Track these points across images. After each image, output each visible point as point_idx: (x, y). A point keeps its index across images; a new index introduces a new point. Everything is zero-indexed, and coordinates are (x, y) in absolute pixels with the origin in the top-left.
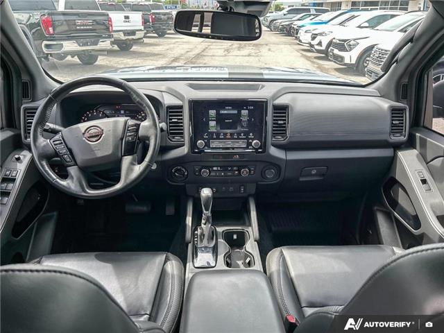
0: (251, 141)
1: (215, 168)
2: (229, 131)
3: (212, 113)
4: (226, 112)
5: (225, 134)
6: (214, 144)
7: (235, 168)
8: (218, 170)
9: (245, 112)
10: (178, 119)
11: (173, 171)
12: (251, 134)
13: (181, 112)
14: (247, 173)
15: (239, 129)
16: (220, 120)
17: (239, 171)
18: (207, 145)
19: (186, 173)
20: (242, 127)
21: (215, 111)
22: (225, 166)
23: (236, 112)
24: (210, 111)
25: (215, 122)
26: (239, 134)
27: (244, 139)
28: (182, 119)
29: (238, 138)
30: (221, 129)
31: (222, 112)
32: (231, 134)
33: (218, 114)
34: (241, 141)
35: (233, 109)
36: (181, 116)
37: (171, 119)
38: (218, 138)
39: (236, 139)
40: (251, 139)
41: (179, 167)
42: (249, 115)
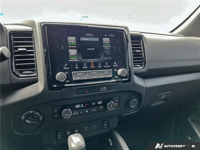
0: (115, 70)
1: (77, 106)
2: (92, 61)
3: (72, 40)
4: (86, 39)
5: (89, 64)
6: (78, 76)
7: (100, 103)
8: (81, 108)
9: (106, 40)
10: (28, 48)
11: (23, 118)
12: (115, 63)
13: (31, 40)
14: (113, 106)
15: (103, 58)
16: (81, 47)
17: (104, 105)
18: (69, 77)
19: (41, 118)
20: (106, 55)
21: (74, 38)
22: (89, 102)
23: (97, 39)
24: (69, 38)
25: (76, 50)
26: (103, 64)
27: (109, 68)
28: (32, 48)
29: (103, 68)
30: (83, 58)
31: (83, 39)
32: (96, 64)
33: (78, 41)
34: (106, 71)
35: (94, 36)
36: (31, 44)
37: (17, 49)
38: (81, 69)
39: (100, 69)
40: (115, 68)
41: (31, 112)
42: (111, 43)
